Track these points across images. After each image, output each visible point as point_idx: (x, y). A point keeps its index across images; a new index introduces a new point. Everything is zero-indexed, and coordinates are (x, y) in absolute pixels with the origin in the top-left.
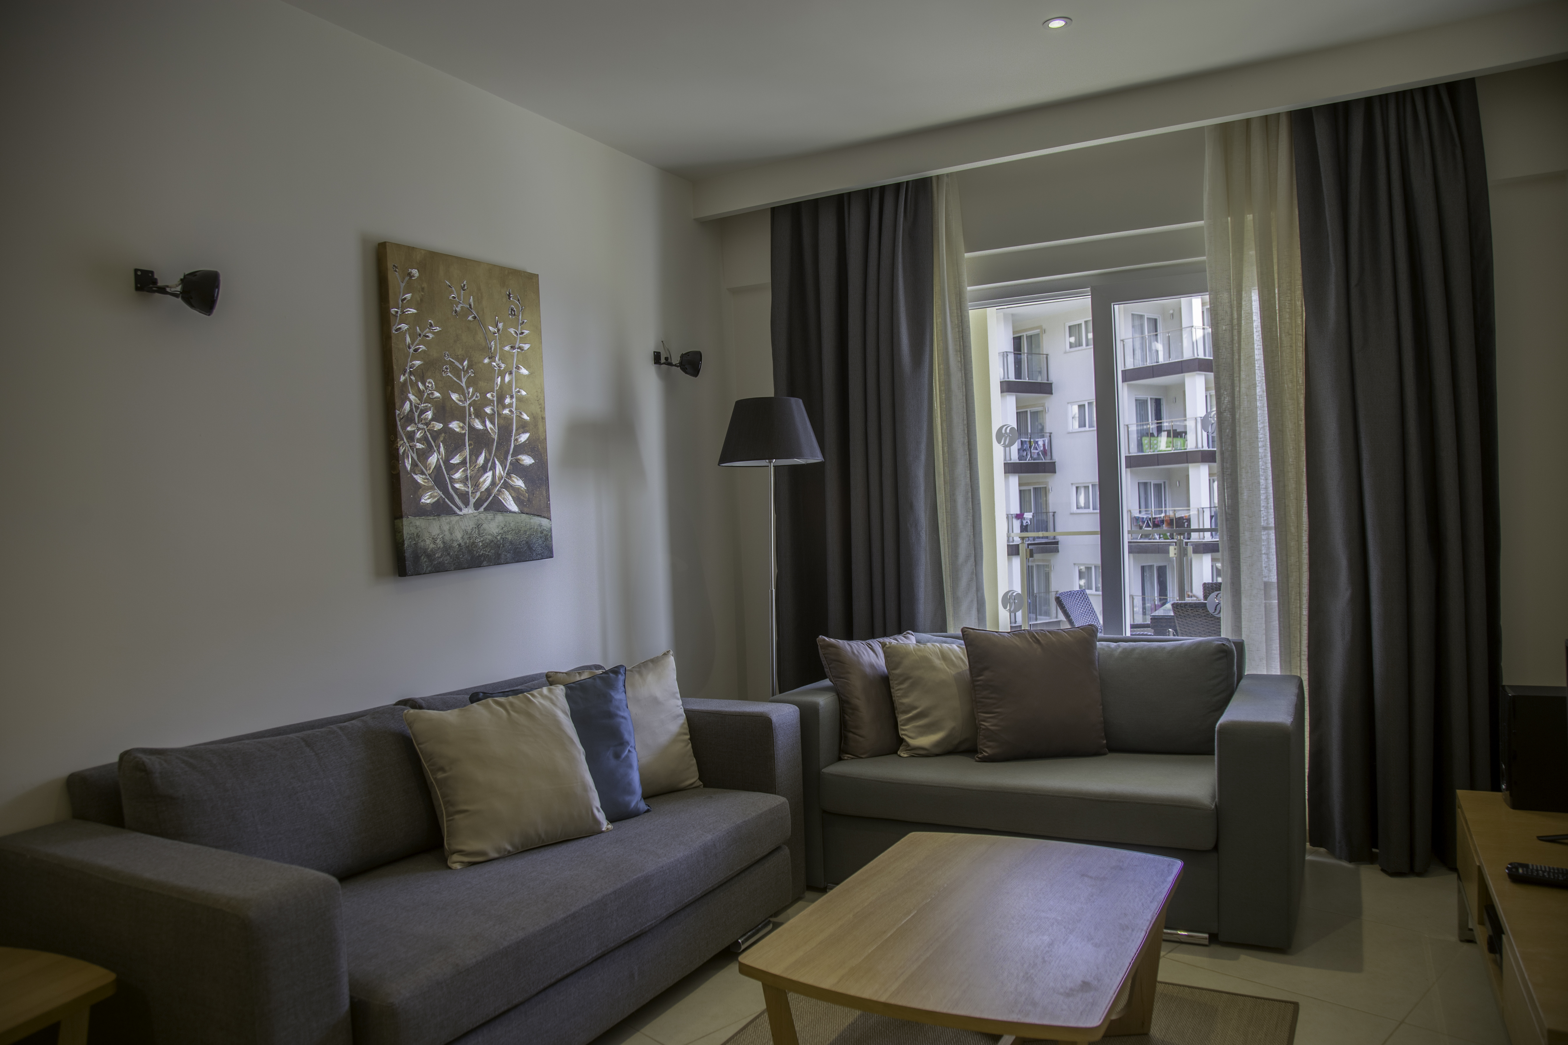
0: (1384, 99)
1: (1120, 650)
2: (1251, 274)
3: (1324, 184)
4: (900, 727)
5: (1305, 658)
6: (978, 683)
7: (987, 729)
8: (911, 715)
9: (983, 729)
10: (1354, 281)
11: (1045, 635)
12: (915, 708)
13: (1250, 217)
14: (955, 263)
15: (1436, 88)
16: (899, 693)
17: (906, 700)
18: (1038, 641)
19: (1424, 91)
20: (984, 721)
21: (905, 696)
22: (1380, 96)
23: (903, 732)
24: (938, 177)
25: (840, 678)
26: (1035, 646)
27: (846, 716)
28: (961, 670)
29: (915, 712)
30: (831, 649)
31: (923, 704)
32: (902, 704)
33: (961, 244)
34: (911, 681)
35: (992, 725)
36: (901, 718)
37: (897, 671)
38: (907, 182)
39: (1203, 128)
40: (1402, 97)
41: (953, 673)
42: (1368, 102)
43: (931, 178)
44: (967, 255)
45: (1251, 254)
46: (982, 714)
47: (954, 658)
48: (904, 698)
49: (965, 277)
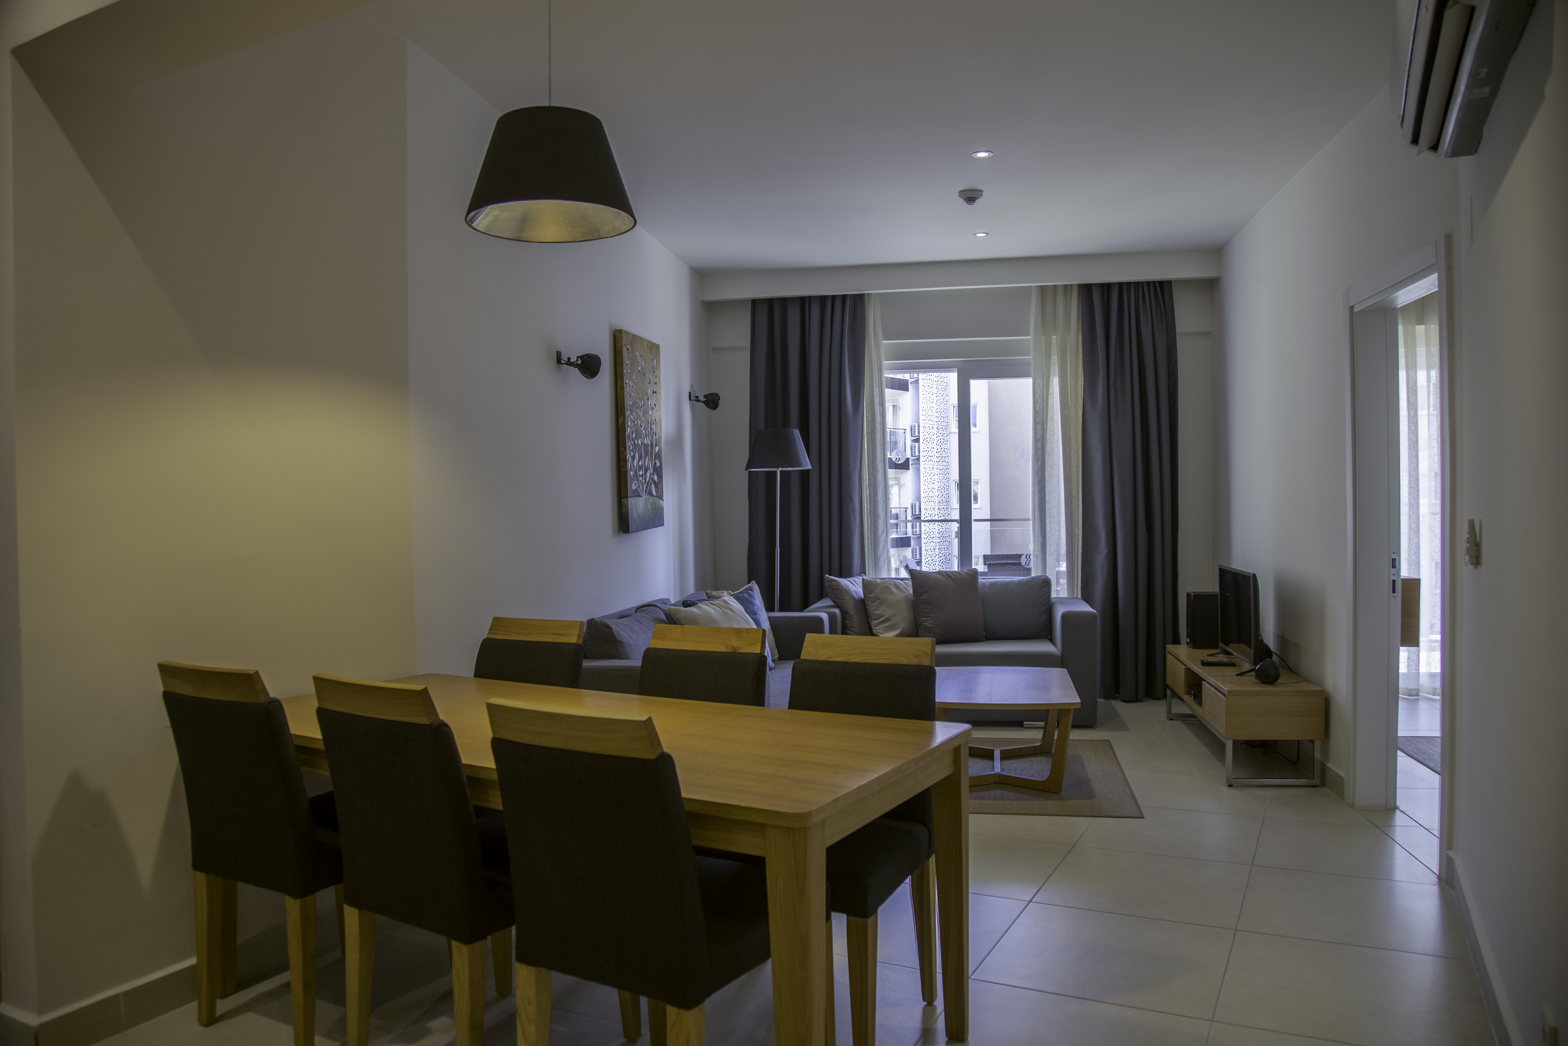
0: (1129, 284)
1: (988, 583)
2: (1055, 370)
3: (1097, 326)
4: (873, 628)
5: (1079, 588)
6: (920, 600)
7: (927, 626)
8: (880, 620)
9: (924, 627)
10: (1112, 382)
11: (953, 573)
12: (883, 616)
13: (1054, 337)
14: (878, 348)
15: (1154, 282)
16: (872, 608)
17: (876, 612)
18: (950, 577)
19: (1148, 283)
20: (924, 622)
21: (876, 609)
22: (1127, 283)
23: (876, 631)
24: (868, 294)
25: (841, 599)
26: (949, 579)
27: (846, 621)
28: (906, 594)
29: (883, 619)
30: (834, 582)
31: (888, 613)
32: (875, 614)
33: (880, 334)
34: (879, 601)
35: (929, 624)
36: (874, 623)
37: (872, 595)
38: (851, 295)
39: (1032, 286)
40: (1138, 285)
41: (903, 596)
42: (1121, 285)
43: (864, 294)
44: (884, 342)
45: (1055, 358)
46: (923, 618)
47: (902, 588)
48: (875, 610)
49: (883, 357)
